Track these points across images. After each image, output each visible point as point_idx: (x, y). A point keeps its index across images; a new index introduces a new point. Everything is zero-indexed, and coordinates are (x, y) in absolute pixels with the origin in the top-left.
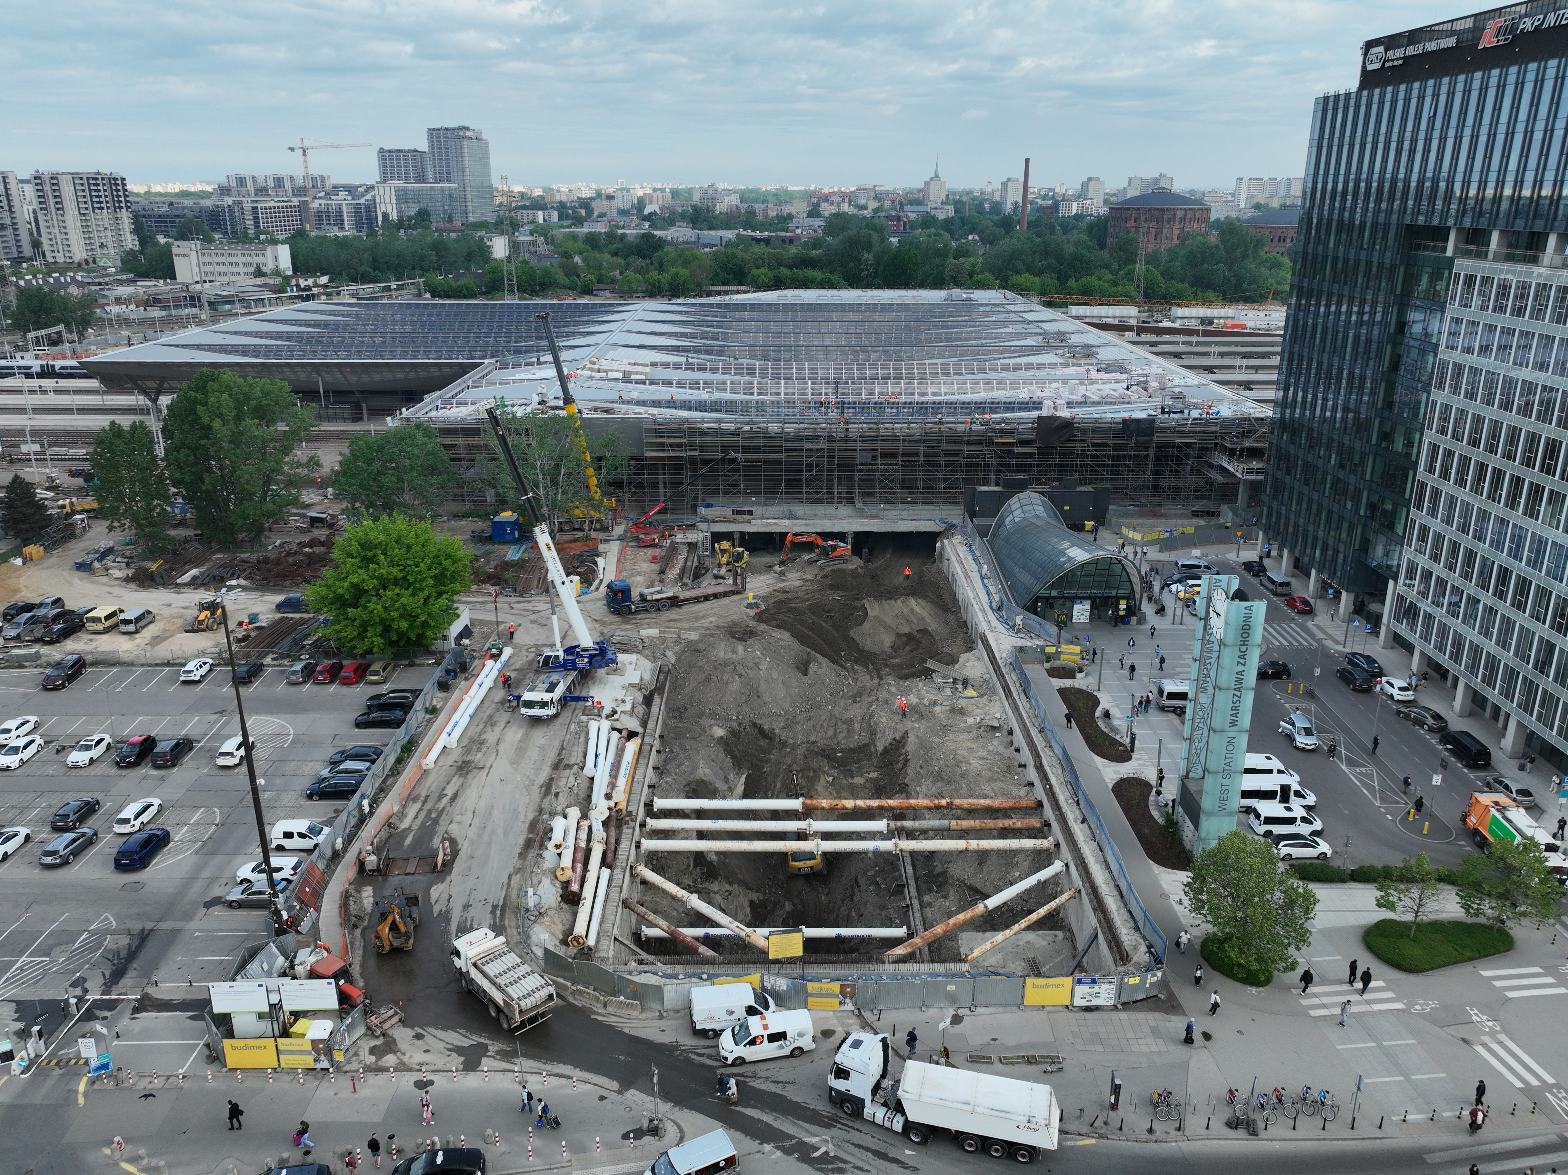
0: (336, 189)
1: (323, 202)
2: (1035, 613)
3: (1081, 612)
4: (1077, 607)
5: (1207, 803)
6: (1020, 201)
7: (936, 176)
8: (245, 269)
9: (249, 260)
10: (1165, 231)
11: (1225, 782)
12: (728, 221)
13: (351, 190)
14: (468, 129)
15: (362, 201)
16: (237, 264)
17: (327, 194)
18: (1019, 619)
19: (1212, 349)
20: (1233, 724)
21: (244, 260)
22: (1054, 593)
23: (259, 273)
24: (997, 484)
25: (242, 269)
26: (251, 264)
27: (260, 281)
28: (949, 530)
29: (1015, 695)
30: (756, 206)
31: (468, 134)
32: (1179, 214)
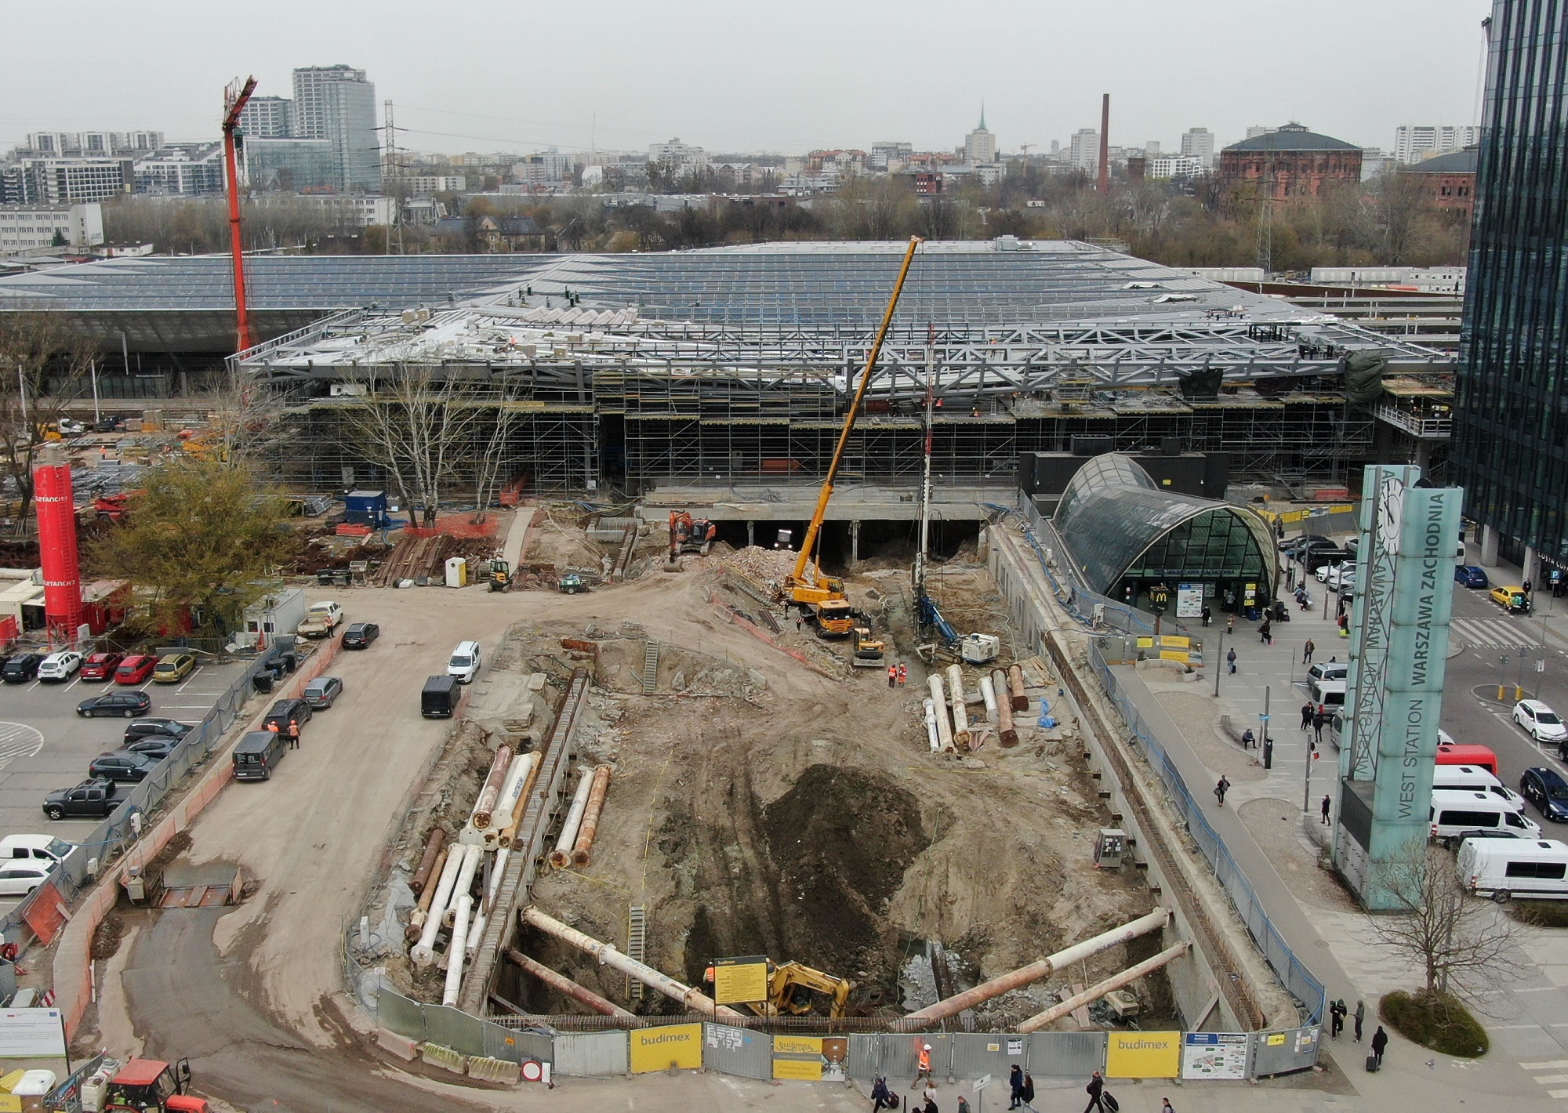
0: (170, 148)
1: (152, 164)
2: (1122, 599)
3: (1190, 600)
4: (1183, 594)
5: (1381, 806)
6: (1097, 159)
7: (982, 127)
8: (41, 236)
9: (47, 223)
10: (1300, 181)
11: (1409, 771)
12: (694, 185)
13: (188, 149)
14: (346, 68)
15: (204, 162)
16: (30, 229)
17: (157, 154)
18: (1098, 610)
19: (1371, 309)
20: (1419, 679)
21: (40, 223)
22: (1149, 573)
23: (59, 240)
24: (1066, 448)
25: (38, 237)
26: (48, 229)
27: (59, 250)
28: (997, 515)
29: (1093, 701)
30: (736, 166)
31: (347, 75)
32: (1319, 160)
